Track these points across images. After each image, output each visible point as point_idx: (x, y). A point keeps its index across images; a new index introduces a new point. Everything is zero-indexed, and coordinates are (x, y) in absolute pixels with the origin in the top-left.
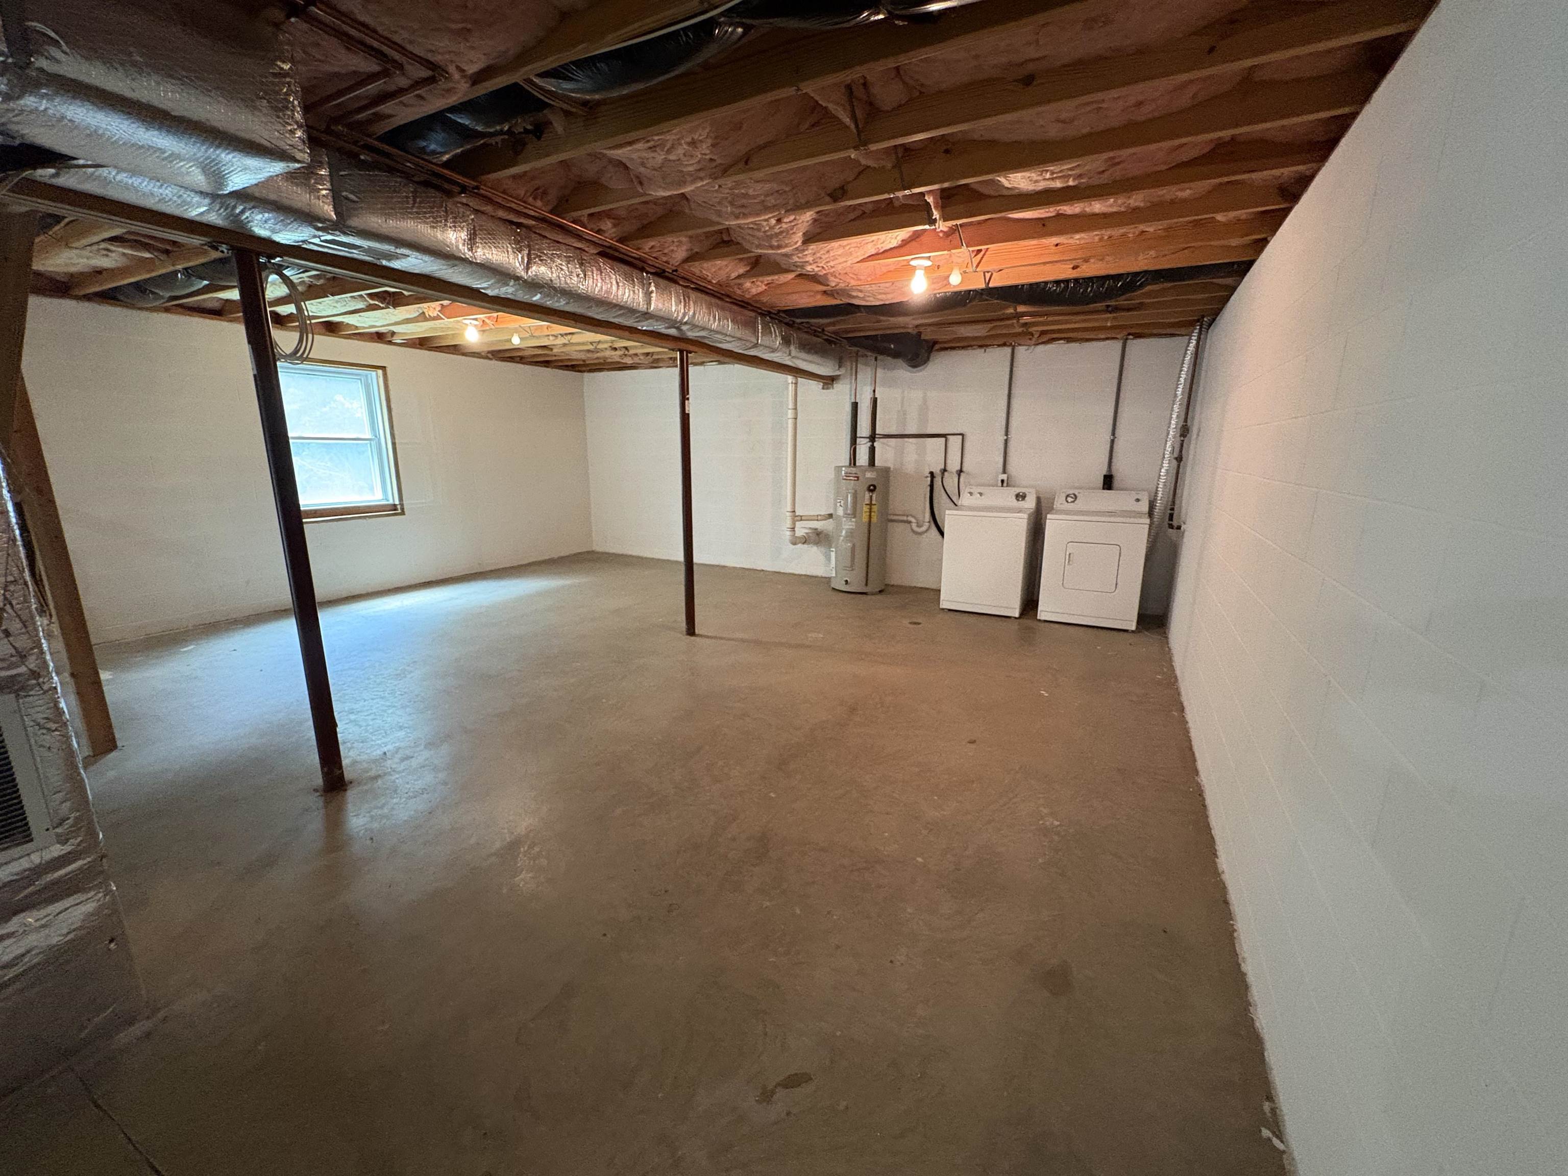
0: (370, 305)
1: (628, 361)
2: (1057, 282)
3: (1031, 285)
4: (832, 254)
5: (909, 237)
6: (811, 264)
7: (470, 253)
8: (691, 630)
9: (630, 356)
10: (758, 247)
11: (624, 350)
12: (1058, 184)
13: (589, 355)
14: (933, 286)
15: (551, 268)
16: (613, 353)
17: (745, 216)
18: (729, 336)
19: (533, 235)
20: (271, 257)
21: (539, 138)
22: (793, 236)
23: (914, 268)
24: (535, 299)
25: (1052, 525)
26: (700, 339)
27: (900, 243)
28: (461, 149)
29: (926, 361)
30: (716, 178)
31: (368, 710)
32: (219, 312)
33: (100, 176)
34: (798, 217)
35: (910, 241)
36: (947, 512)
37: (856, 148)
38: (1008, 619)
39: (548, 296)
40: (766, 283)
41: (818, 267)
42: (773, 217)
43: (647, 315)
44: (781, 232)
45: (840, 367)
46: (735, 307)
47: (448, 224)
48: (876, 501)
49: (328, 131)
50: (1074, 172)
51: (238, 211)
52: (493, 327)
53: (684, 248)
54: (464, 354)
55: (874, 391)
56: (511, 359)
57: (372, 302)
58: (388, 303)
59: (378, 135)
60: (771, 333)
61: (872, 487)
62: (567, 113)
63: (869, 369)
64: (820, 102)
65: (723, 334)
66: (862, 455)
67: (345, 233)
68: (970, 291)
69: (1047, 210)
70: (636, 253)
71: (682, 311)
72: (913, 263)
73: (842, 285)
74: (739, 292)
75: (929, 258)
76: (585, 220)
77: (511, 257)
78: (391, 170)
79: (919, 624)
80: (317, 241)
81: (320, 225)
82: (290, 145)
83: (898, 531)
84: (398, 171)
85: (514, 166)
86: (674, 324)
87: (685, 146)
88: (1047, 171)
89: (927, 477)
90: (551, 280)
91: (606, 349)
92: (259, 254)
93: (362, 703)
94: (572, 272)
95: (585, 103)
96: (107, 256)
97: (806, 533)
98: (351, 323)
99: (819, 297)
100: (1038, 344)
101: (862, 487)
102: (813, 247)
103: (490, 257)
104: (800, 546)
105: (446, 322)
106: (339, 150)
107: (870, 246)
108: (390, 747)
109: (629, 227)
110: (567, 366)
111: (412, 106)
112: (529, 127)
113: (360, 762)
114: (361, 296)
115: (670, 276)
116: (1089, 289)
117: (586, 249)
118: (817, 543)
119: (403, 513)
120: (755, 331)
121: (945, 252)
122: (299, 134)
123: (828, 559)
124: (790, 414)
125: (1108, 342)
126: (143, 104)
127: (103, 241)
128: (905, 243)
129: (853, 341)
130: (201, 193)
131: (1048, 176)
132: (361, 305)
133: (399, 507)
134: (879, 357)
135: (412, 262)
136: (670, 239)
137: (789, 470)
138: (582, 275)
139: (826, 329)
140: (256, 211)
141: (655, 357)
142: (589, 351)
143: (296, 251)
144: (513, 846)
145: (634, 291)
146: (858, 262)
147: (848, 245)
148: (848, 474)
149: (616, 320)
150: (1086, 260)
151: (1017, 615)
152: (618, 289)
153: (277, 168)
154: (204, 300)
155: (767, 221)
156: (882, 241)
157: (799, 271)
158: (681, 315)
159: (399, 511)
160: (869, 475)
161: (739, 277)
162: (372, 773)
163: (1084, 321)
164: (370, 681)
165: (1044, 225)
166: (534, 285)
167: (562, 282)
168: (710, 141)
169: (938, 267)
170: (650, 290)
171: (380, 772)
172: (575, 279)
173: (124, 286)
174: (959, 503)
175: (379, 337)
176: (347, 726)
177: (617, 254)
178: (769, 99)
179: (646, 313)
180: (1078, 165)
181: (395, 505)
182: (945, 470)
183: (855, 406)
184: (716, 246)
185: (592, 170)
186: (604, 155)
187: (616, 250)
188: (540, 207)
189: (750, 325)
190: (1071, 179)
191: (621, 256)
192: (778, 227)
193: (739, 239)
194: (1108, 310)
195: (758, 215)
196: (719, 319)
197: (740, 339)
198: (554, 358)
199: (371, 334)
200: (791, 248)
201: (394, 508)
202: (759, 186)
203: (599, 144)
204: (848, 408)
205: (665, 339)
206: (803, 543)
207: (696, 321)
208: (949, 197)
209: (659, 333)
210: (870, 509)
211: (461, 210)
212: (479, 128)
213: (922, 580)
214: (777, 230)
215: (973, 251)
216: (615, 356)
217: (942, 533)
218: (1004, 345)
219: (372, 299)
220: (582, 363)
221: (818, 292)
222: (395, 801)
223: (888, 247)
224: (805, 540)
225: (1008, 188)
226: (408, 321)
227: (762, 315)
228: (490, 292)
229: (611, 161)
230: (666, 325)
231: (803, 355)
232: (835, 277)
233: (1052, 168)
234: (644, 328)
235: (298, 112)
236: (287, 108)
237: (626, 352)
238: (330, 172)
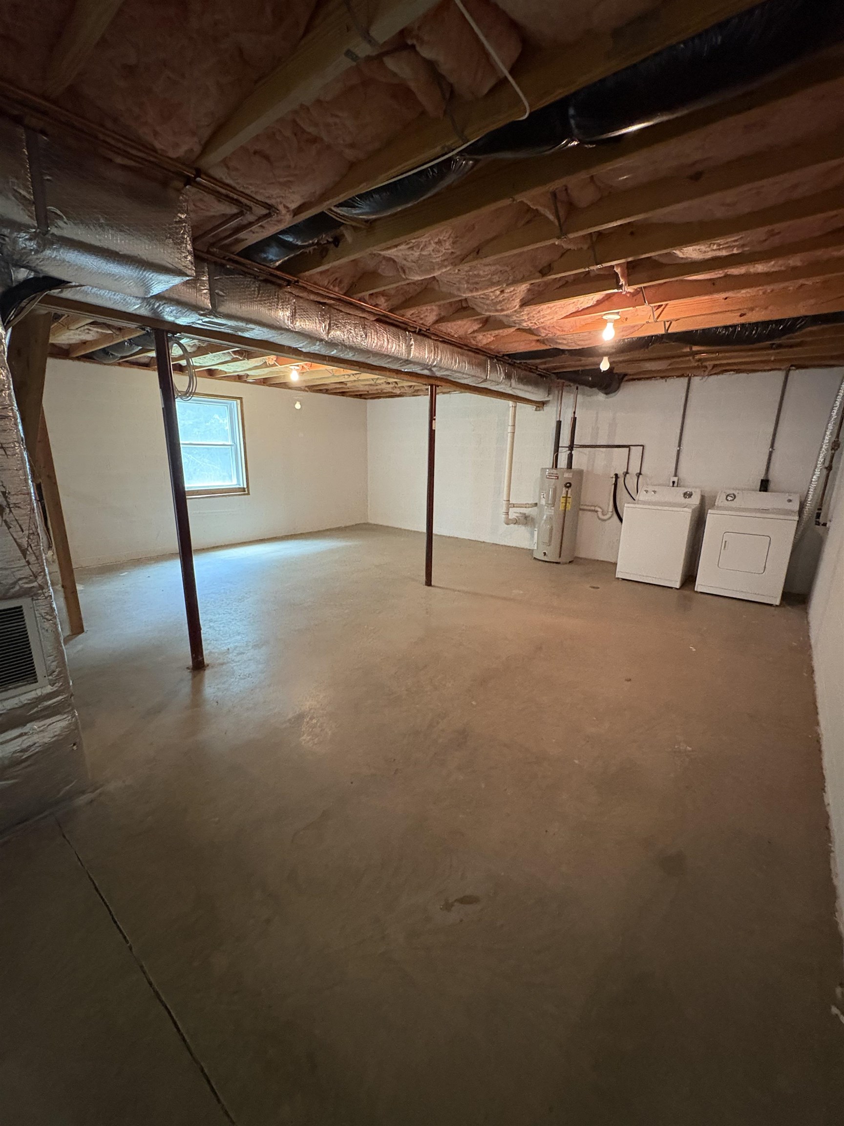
0: (234, 358)
1: (398, 392)
2: (726, 328)
3: (704, 330)
4: (542, 313)
5: (603, 298)
6: (526, 322)
7: (292, 325)
8: (429, 583)
9: (399, 388)
10: (486, 311)
11: (394, 383)
12: (724, 253)
13: (371, 388)
14: (622, 334)
15: (344, 332)
16: (388, 386)
17: (477, 290)
18: (466, 374)
19: (332, 310)
20: (174, 333)
21: (337, 246)
22: (513, 302)
23: (606, 321)
24: (333, 353)
25: (711, 518)
26: (445, 377)
27: (595, 303)
28: (287, 258)
29: (617, 388)
30: (455, 265)
31: (221, 621)
32: (146, 365)
33: (83, 290)
34: (516, 289)
35: (604, 301)
36: (626, 505)
37: (558, 238)
38: (670, 589)
39: (341, 351)
40: (494, 335)
41: (532, 323)
42: (497, 290)
43: (407, 362)
44: (504, 300)
45: (549, 394)
46: (470, 353)
47: (279, 307)
48: (571, 495)
49: (208, 252)
50: (737, 243)
51: (156, 306)
52: (308, 370)
53: (435, 313)
54: (290, 388)
55: (574, 413)
56: (320, 391)
57: (235, 356)
58: (245, 357)
59: (238, 252)
60: (497, 371)
61: (568, 485)
62: (355, 228)
63: (572, 395)
64: (532, 207)
65: (460, 372)
66: (563, 459)
67: (216, 317)
68: (652, 336)
69: (717, 272)
70: (401, 319)
71: (433, 357)
72: (604, 317)
73: (550, 335)
74: (474, 342)
75: (618, 313)
76: (367, 298)
77: (318, 326)
78: (245, 274)
79: (598, 588)
80: (200, 322)
81: (202, 312)
82: (184, 266)
83: (586, 518)
84: (249, 274)
85: (319, 266)
86: (425, 366)
87: (434, 245)
88: (714, 244)
89: (612, 477)
90: (343, 341)
91: (383, 383)
92: (168, 332)
93: (217, 616)
94: (357, 334)
95: (367, 221)
96: (88, 333)
97: (517, 517)
98: (222, 369)
99: (534, 344)
100: (711, 375)
101: (561, 483)
102: (527, 309)
103: (304, 327)
104: (512, 525)
105: (279, 367)
106: (215, 263)
107: (571, 306)
108: (232, 645)
109: (395, 302)
110: (357, 395)
111: (257, 232)
112: (330, 240)
113: (214, 653)
114: (229, 353)
115: (425, 333)
116: (754, 332)
117: (368, 318)
118: (526, 524)
119: (248, 494)
120: (485, 370)
121: (631, 308)
122: (189, 258)
123: (532, 534)
124: (510, 429)
125: (772, 372)
126: (104, 249)
127: (87, 324)
128: (599, 302)
129: (559, 375)
130: (136, 297)
131: (715, 247)
132: (228, 359)
133: (246, 489)
134: (580, 387)
135: (256, 333)
136: (424, 308)
137: (507, 470)
138: (364, 336)
139: (539, 367)
140: (166, 305)
141: (416, 388)
142: (371, 385)
143: (189, 329)
144: (300, 717)
145: (399, 345)
146: (562, 318)
147: (554, 306)
148: (550, 475)
149: (386, 366)
150: (752, 309)
151: (678, 587)
152: (388, 344)
153: (177, 280)
154: (137, 358)
155: (493, 292)
156: (581, 302)
157: (518, 326)
158: (431, 360)
159: (247, 492)
160: (566, 475)
161: (474, 332)
162: (221, 661)
163: (752, 356)
164: (223, 602)
165: (714, 284)
166: (332, 344)
167: (351, 341)
168: (451, 240)
169: (626, 319)
170: (411, 343)
171: (225, 661)
172: (359, 338)
173: (96, 351)
174: (637, 498)
175: (239, 378)
176: (208, 630)
177: (388, 320)
178: (493, 208)
179: (407, 360)
180: (742, 237)
181: (244, 488)
182: (627, 473)
183: (559, 424)
184: (457, 311)
185: (371, 264)
186: (380, 254)
187: (387, 317)
188: (337, 291)
189: (482, 366)
190: (735, 249)
191: (391, 321)
192: (501, 296)
193: (475, 307)
194: (771, 347)
195: (487, 289)
196: (459, 363)
197: (473, 376)
198: (348, 390)
199: (233, 376)
200: (511, 311)
201: (243, 490)
202: (487, 268)
203: (375, 248)
204: (554, 425)
205: (420, 377)
206: (515, 524)
207: (442, 365)
208: (634, 267)
209: (417, 373)
210: (566, 500)
211: (288, 296)
212: (299, 243)
213: (602, 555)
214: (500, 298)
215: (655, 306)
216: (388, 388)
217: (621, 520)
218: (682, 376)
219: (235, 354)
220: (366, 393)
221: (533, 340)
222: (232, 680)
223: (586, 307)
224: (516, 522)
225: (682, 258)
226: (256, 368)
227: (491, 358)
228: (304, 350)
229: (384, 257)
230: (421, 368)
231: (521, 386)
232: (545, 329)
233: (718, 241)
234: (406, 370)
235: (189, 244)
236: (183, 242)
237: (396, 386)
238: (209, 278)
